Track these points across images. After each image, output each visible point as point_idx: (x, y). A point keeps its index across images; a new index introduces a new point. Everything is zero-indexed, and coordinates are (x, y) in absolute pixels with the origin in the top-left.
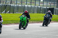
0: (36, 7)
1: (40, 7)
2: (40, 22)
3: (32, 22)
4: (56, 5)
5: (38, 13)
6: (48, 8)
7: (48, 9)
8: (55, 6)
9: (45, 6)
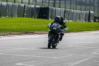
0: (16, 6)
1: (23, 5)
2: (24, 34)
3: (8, 32)
4: (52, 3)
5: (20, 17)
6: (39, 6)
7: (38, 8)
8: (50, 4)
9: (32, 4)
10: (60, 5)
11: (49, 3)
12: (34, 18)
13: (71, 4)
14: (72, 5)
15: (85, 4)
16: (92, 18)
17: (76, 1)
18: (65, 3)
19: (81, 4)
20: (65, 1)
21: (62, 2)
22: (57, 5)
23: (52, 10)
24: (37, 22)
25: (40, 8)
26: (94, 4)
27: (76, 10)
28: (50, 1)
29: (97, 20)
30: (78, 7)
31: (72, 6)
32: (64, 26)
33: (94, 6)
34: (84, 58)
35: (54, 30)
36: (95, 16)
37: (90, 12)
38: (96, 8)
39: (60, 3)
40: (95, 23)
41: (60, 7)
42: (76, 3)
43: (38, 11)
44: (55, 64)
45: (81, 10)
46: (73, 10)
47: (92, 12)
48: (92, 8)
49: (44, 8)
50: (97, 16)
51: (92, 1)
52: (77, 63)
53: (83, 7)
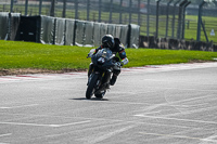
4: (48, 6)
6: (18, 14)
7: (15, 18)
8: (44, 10)
9: (4, 10)
10: (64, 12)
11: (40, 6)
12: (9, 39)
13: (88, 9)
14: (92, 12)
15: (119, 9)
16: (134, 39)
17: (100, 2)
18: (76, 8)
19: (110, 8)
20: (77, 3)
21: (68, 4)
22: (59, 12)
23: (48, 22)
24: (15, 48)
25: (21, 17)
26: (139, 9)
27: (100, 21)
28: (43, 3)
29: (146, 44)
30: (105, 15)
31: (91, 14)
32: (120, 55)
33: (140, 13)
34: (117, 127)
35: (100, 63)
36: (142, 34)
37: (130, 26)
38: (144, 17)
39: (65, 7)
40: (142, 50)
41: (64, 17)
42: (100, 7)
43: (17, 25)
44: (55, 139)
45: (110, 22)
46: (92, 23)
47: (134, 26)
48: (135, 16)
49: (30, 18)
50: (145, 35)
51: (135, 2)
52: (101, 138)
53: (116, 16)
